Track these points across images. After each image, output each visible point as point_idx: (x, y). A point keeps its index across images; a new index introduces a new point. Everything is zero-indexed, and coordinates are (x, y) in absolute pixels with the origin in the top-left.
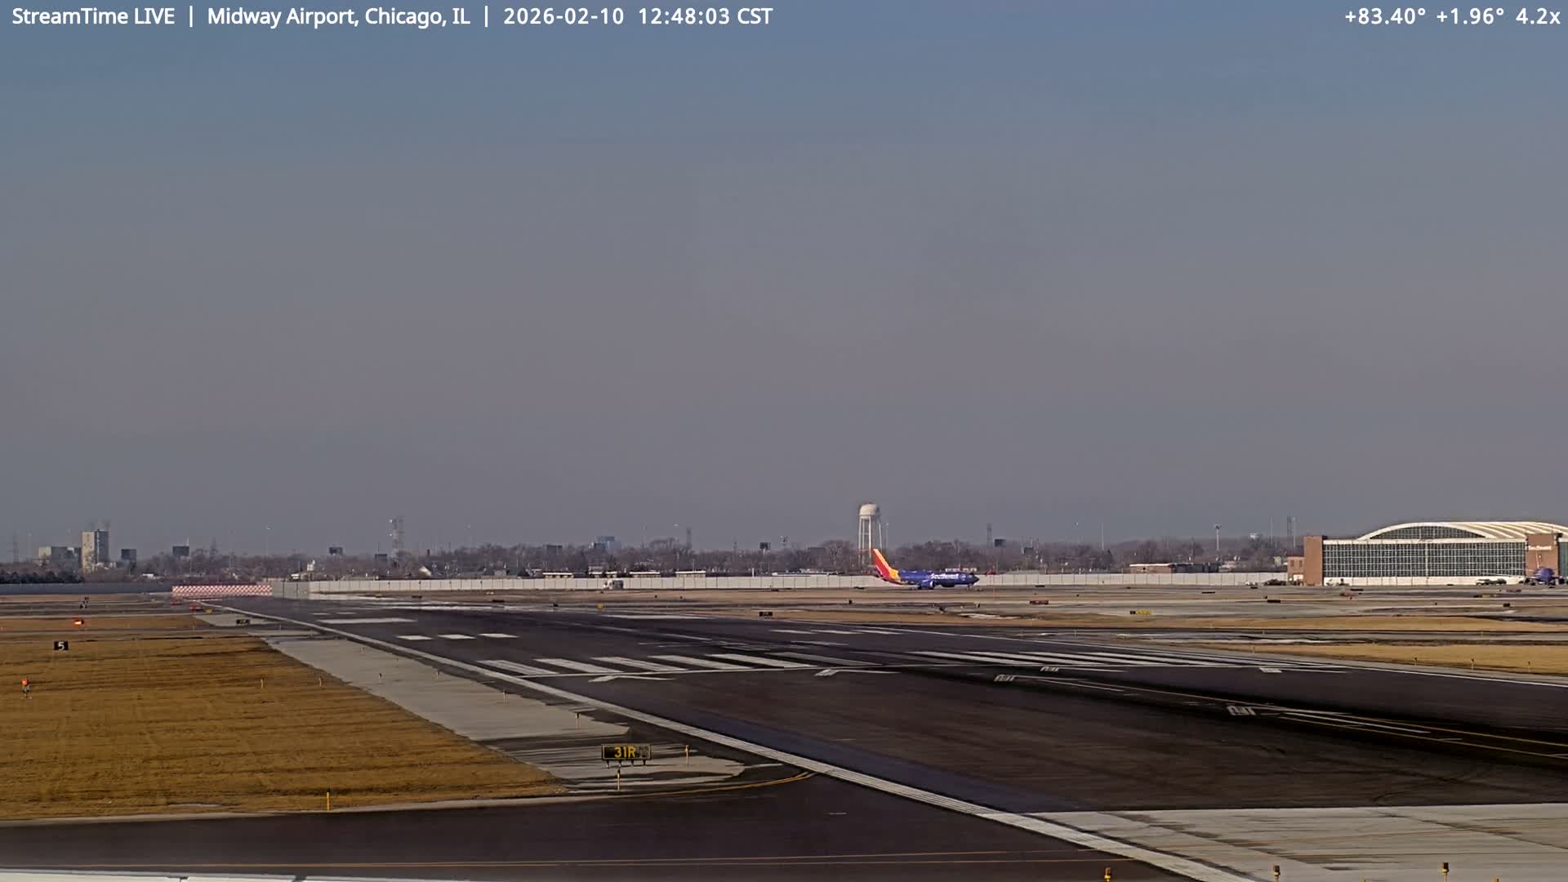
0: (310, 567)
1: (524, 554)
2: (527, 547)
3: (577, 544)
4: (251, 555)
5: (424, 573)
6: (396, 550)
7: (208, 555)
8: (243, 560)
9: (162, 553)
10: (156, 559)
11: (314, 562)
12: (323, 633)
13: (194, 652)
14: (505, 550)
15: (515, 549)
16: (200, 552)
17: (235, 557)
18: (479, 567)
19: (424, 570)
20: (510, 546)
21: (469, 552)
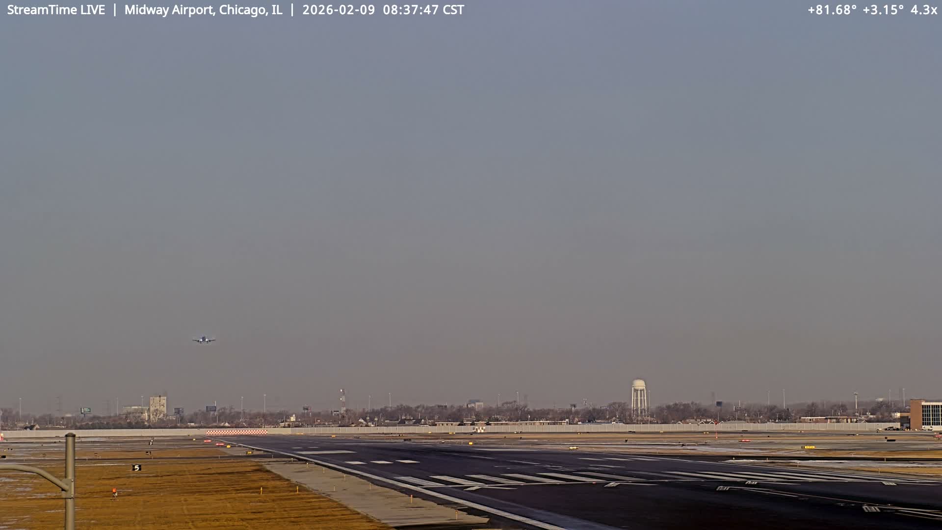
0: (293, 419)
1: (423, 411)
2: (425, 406)
3: (457, 405)
4: (255, 411)
5: (361, 423)
6: (345, 409)
7: (228, 411)
8: (250, 414)
9: (200, 410)
10: (196, 414)
11: (294, 415)
12: (300, 460)
13: (219, 472)
14: (412, 408)
15: (418, 407)
16: (223, 410)
17: (244, 412)
18: (395, 419)
19: (362, 421)
20: (416, 406)
21: (390, 409)
